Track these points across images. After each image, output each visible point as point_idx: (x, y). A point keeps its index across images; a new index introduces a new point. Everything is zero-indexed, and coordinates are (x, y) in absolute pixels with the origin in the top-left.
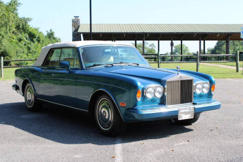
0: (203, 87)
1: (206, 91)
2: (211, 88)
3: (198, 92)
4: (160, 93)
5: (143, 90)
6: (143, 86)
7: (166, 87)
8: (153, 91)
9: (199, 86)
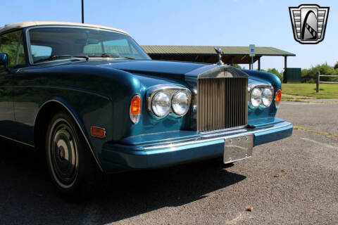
0: (263, 95)
1: (267, 103)
2: (274, 96)
3: (255, 103)
4: (182, 104)
5: (145, 96)
6: (144, 88)
7: (196, 91)
8: (168, 100)
9: (256, 92)
